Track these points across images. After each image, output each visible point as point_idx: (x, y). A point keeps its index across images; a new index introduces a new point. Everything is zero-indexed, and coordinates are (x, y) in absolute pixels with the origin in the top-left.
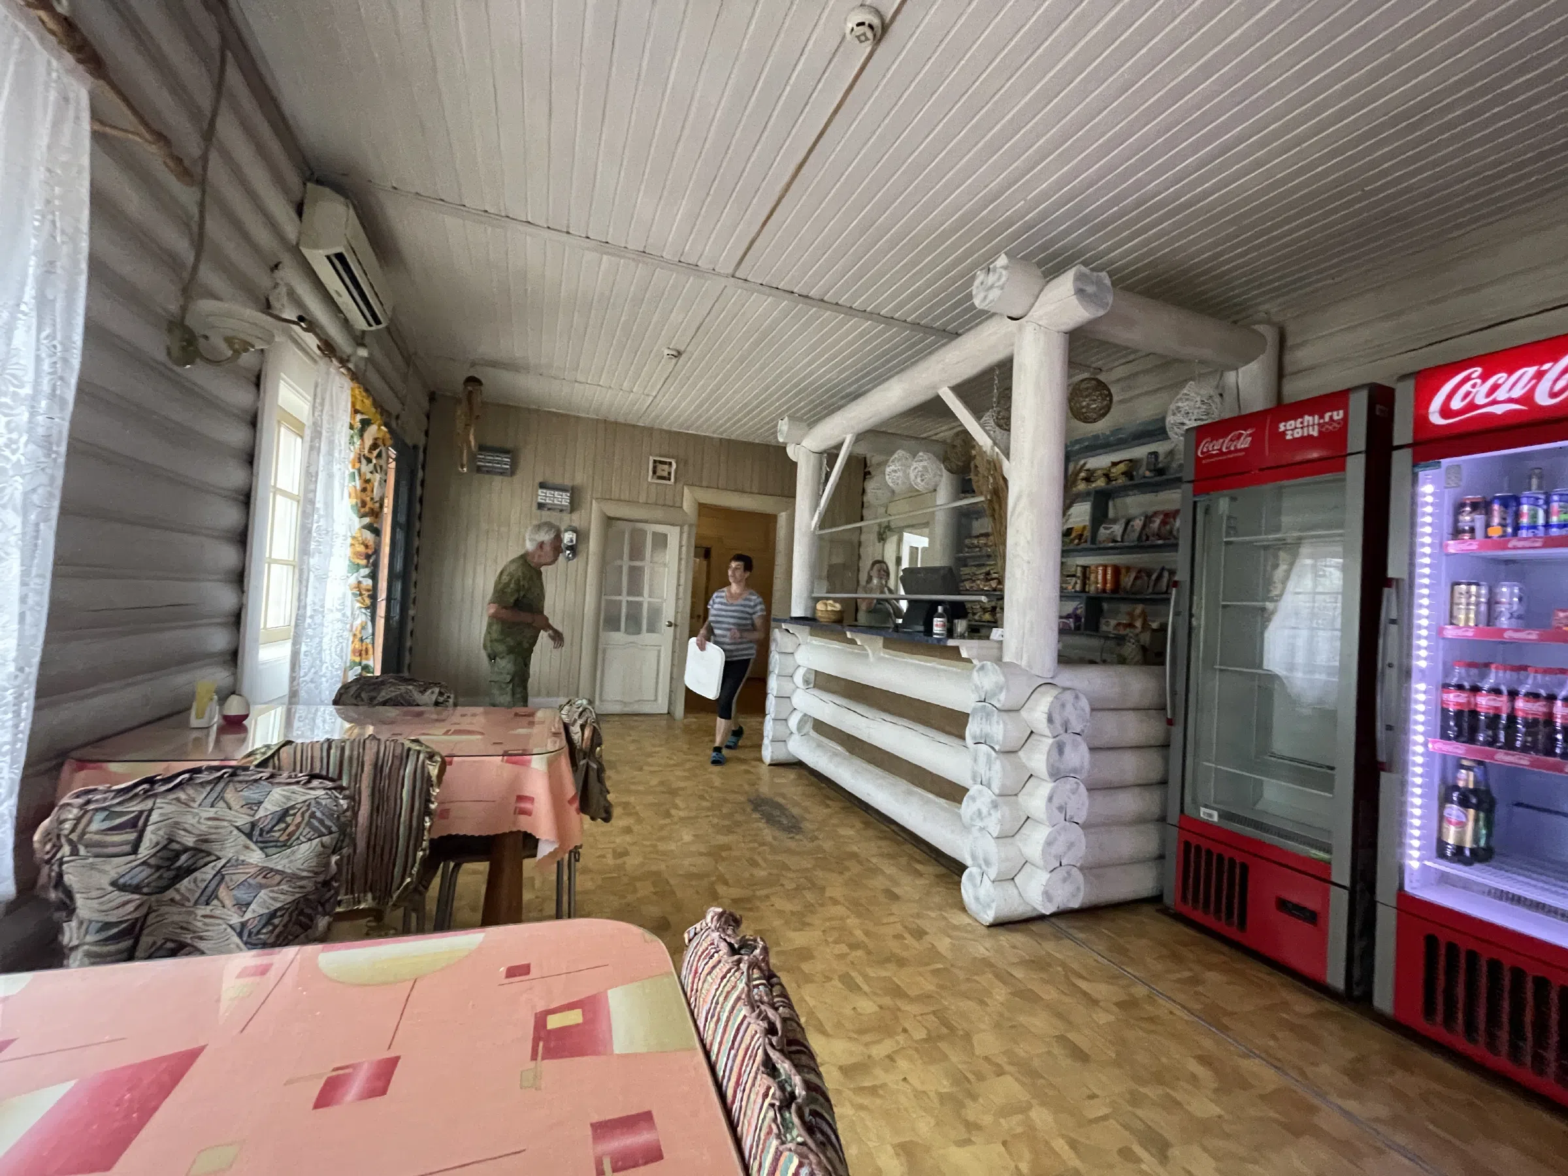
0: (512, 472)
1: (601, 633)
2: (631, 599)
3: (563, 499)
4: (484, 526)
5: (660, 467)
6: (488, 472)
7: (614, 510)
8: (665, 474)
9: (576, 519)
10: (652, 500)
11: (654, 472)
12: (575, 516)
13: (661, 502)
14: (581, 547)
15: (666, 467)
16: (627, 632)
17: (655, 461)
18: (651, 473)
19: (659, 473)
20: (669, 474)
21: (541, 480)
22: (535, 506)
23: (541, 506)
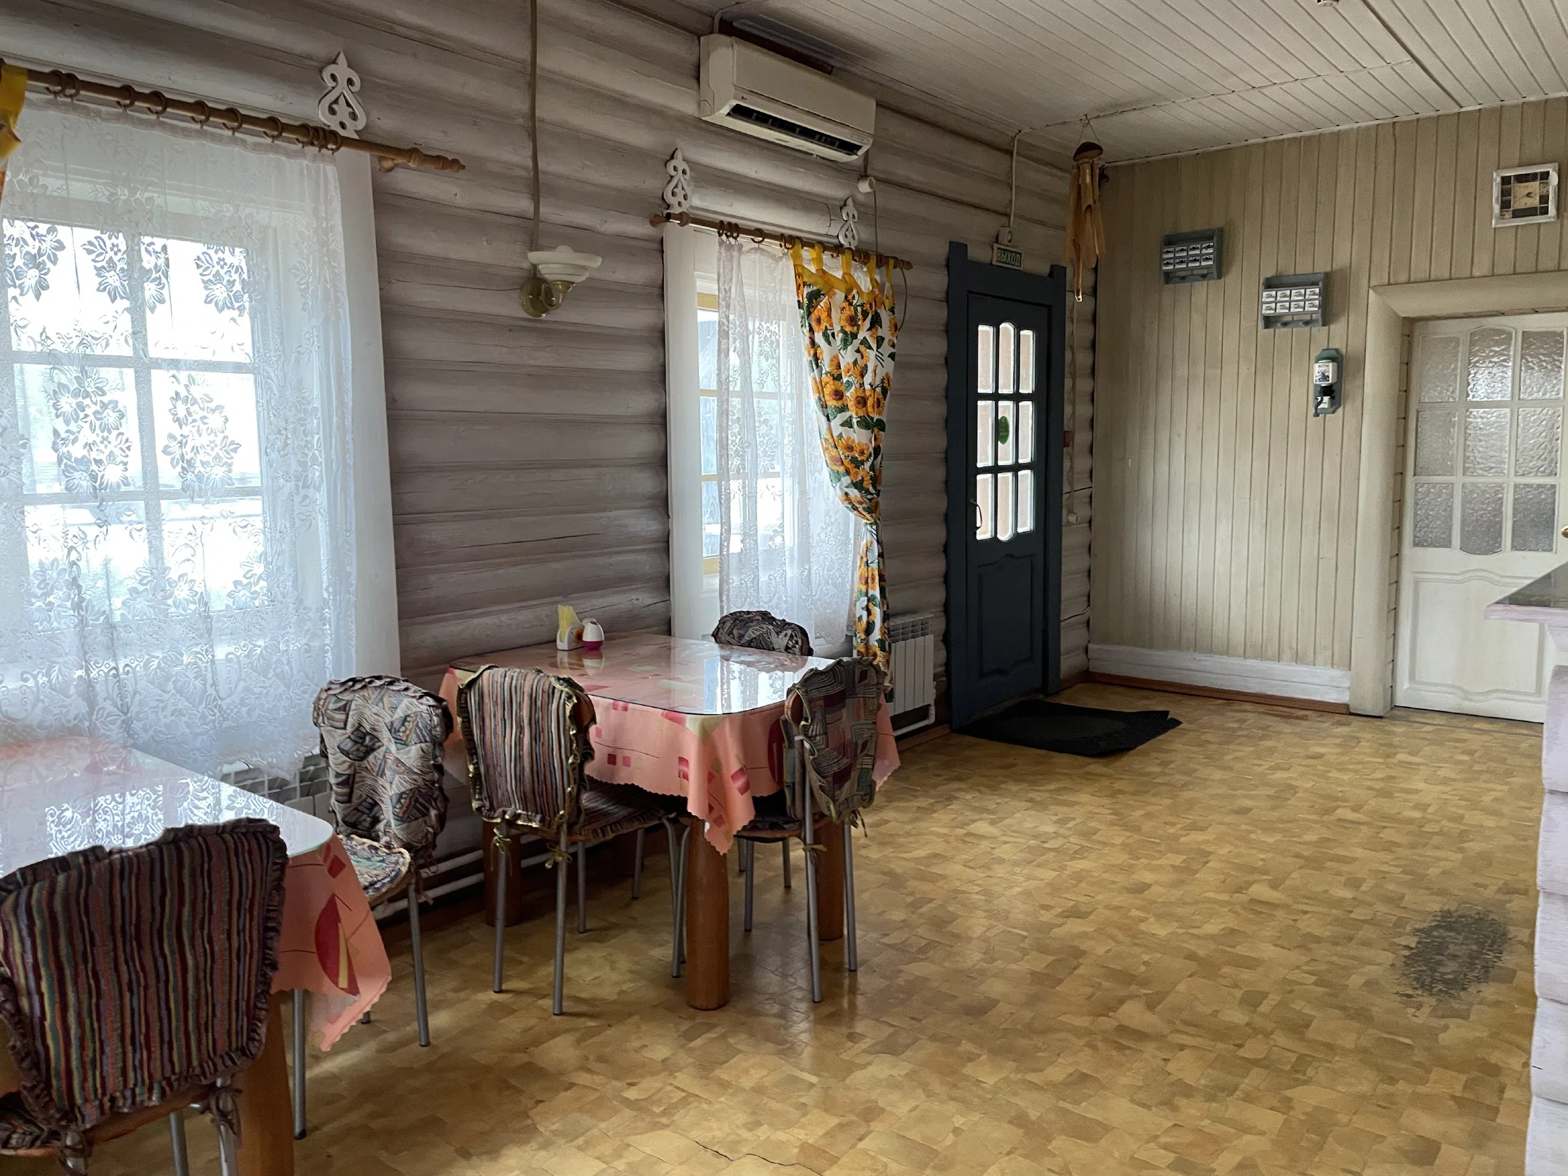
0: (1220, 269)
1: (1408, 549)
2: (1469, 480)
3: (1307, 300)
4: (1182, 371)
5: (1520, 189)
6: (1183, 278)
7: (1412, 304)
8: (1535, 202)
9: (1338, 335)
10: (1504, 267)
11: (1505, 205)
12: (1338, 328)
13: (1527, 265)
14: (1348, 387)
15: (1534, 186)
16: (1466, 548)
17: (1505, 181)
18: (1496, 208)
19: (1520, 203)
20: (1544, 199)
21: (1270, 273)
22: (1261, 324)
23: (1269, 321)
